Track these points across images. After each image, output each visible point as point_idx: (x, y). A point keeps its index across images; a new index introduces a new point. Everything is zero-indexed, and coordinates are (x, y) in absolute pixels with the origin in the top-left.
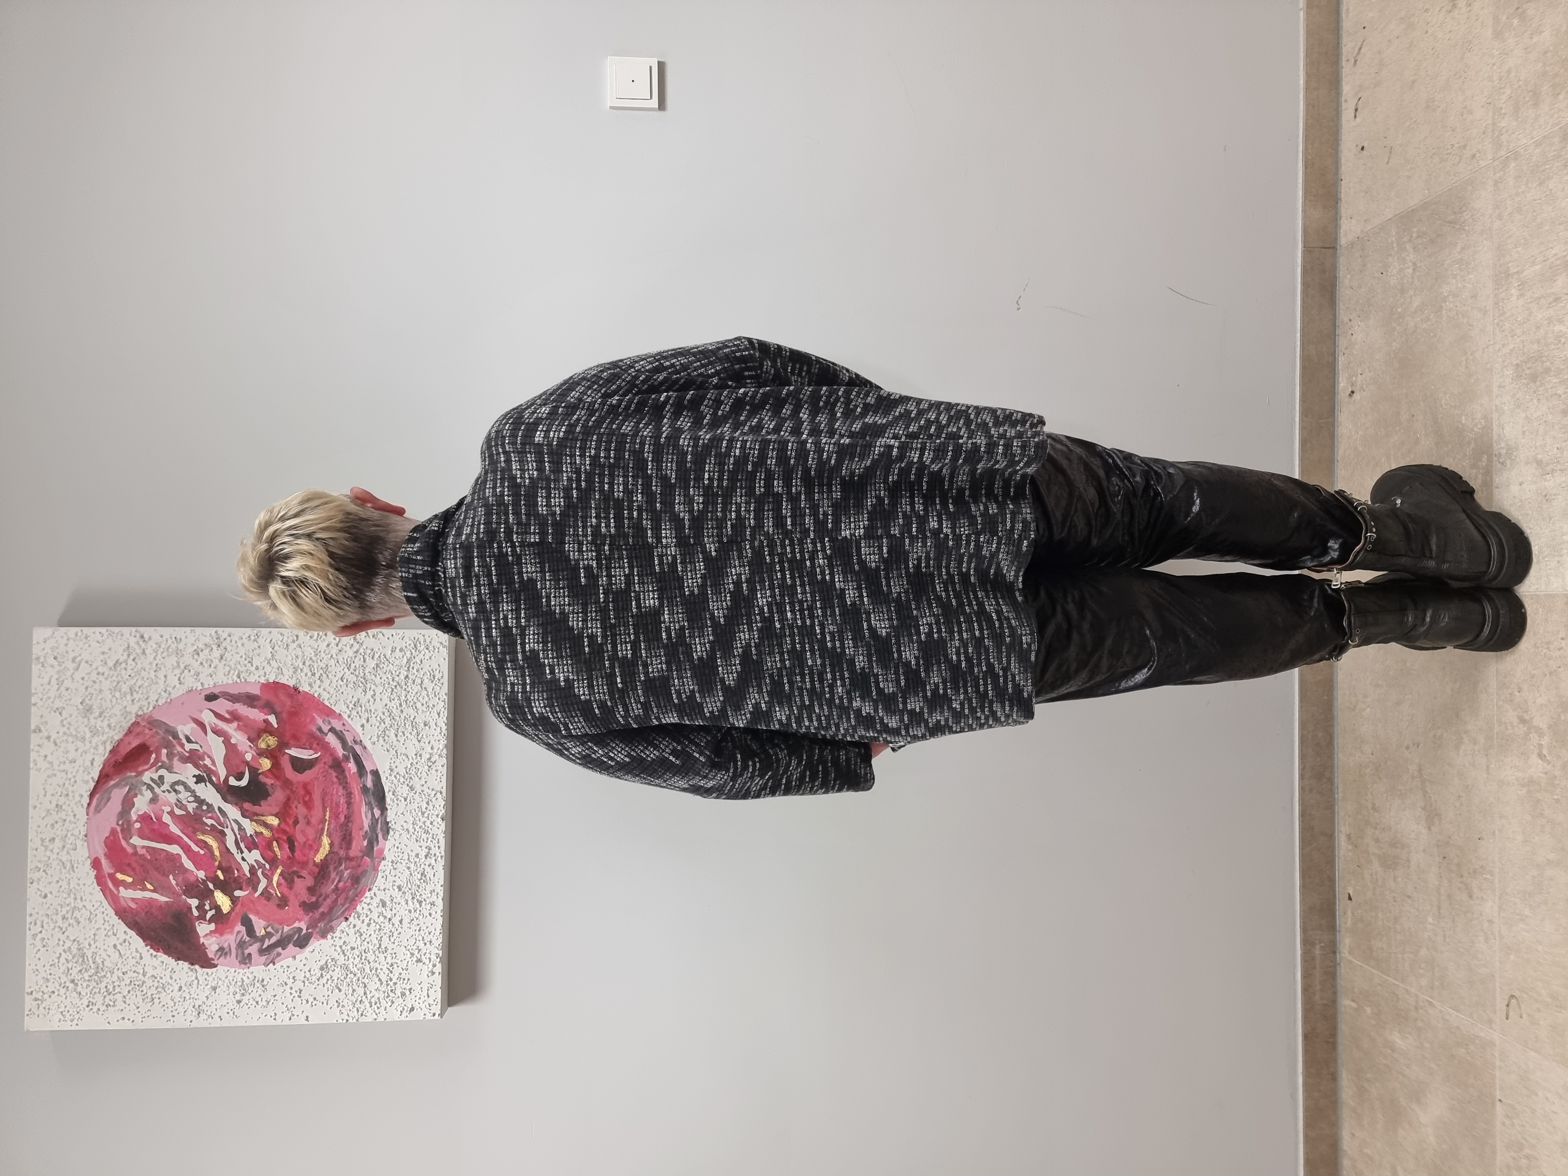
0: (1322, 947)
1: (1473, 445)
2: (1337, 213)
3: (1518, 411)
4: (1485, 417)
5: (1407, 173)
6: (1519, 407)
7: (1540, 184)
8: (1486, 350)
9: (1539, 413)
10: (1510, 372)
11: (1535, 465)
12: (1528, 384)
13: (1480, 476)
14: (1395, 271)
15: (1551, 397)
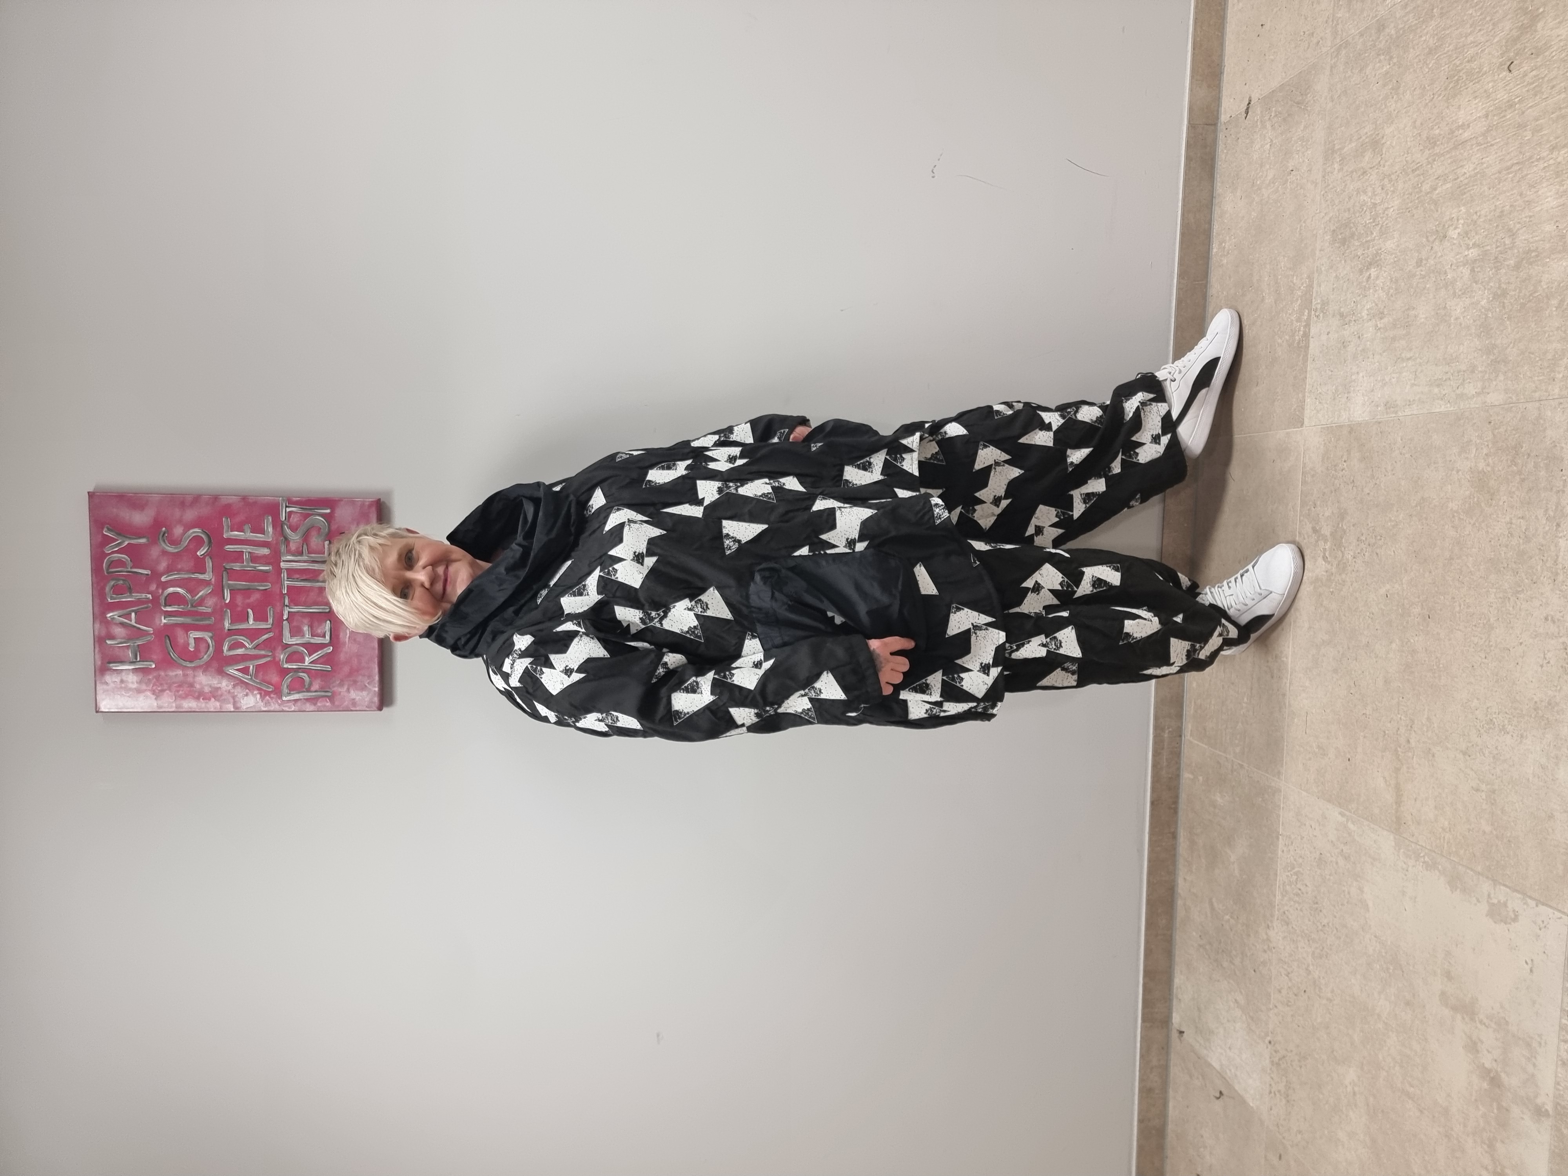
0: (1169, 732)
1: (1299, 301)
2: (1219, 92)
3: (1331, 271)
4: (1309, 277)
5: (1272, 57)
6: (1331, 267)
7: (1361, 71)
8: (1314, 219)
9: (1345, 272)
10: (1328, 237)
11: (1338, 317)
12: (1340, 247)
13: (1302, 328)
14: (1257, 147)
15: (1354, 258)
